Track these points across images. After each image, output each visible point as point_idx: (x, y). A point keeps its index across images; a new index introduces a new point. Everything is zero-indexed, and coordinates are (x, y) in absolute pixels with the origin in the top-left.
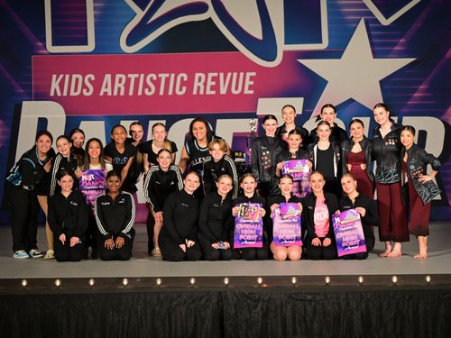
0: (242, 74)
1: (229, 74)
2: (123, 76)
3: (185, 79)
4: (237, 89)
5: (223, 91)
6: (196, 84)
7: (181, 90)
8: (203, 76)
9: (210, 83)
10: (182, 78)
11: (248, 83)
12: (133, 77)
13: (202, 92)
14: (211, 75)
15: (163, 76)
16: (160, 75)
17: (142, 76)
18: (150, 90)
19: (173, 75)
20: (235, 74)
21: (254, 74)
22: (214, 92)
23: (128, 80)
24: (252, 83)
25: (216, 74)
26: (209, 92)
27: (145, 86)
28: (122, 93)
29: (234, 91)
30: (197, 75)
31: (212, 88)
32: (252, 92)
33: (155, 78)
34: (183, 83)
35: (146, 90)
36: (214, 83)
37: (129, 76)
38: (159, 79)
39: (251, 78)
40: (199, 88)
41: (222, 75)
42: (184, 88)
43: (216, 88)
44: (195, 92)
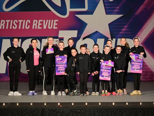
0: (52, 21)
1: (47, 21)
2: (4, 21)
3: (29, 22)
4: (50, 26)
5: (45, 27)
6: (34, 24)
7: (27, 27)
8: (36, 21)
9: (40, 24)
10: (28, 22)
11: (55, 24)
12: (8, 21)
13: (36, 28)
14: (40, 21)
15: (20, 21)
16: (19, 21)
17: (12, 21)
18: (15, 27)
19: (24, 21)
20: (50, 21)
21: (57, 21)
22: (41, 28)
23: (6, 23)
24: (56, 24)
25: (42, 21)
26: (39, 28)
27: (13, 25)
28: (3, 28)
29: (49, 28)
30: (34, 21)
31: (40, 26)
32: (56, 28)
33: (17, 22)
34: (28, 24)
35: (13, 27)
36: (41, 24)
37: (6, 21)
38: (19, 22)
39: (56, 22)
40: (35, 26)
41: (44, 21)
42: (29, 26)
43: (42, 26)
44: (33, 28)
